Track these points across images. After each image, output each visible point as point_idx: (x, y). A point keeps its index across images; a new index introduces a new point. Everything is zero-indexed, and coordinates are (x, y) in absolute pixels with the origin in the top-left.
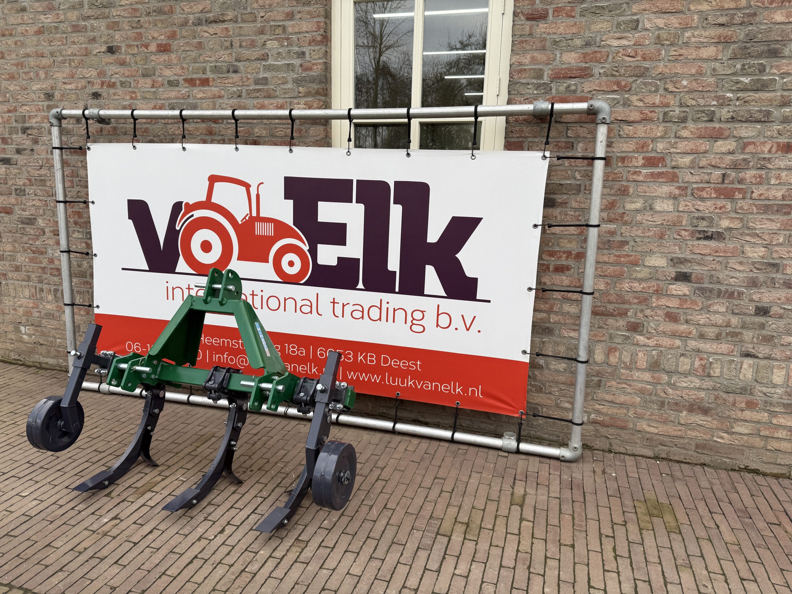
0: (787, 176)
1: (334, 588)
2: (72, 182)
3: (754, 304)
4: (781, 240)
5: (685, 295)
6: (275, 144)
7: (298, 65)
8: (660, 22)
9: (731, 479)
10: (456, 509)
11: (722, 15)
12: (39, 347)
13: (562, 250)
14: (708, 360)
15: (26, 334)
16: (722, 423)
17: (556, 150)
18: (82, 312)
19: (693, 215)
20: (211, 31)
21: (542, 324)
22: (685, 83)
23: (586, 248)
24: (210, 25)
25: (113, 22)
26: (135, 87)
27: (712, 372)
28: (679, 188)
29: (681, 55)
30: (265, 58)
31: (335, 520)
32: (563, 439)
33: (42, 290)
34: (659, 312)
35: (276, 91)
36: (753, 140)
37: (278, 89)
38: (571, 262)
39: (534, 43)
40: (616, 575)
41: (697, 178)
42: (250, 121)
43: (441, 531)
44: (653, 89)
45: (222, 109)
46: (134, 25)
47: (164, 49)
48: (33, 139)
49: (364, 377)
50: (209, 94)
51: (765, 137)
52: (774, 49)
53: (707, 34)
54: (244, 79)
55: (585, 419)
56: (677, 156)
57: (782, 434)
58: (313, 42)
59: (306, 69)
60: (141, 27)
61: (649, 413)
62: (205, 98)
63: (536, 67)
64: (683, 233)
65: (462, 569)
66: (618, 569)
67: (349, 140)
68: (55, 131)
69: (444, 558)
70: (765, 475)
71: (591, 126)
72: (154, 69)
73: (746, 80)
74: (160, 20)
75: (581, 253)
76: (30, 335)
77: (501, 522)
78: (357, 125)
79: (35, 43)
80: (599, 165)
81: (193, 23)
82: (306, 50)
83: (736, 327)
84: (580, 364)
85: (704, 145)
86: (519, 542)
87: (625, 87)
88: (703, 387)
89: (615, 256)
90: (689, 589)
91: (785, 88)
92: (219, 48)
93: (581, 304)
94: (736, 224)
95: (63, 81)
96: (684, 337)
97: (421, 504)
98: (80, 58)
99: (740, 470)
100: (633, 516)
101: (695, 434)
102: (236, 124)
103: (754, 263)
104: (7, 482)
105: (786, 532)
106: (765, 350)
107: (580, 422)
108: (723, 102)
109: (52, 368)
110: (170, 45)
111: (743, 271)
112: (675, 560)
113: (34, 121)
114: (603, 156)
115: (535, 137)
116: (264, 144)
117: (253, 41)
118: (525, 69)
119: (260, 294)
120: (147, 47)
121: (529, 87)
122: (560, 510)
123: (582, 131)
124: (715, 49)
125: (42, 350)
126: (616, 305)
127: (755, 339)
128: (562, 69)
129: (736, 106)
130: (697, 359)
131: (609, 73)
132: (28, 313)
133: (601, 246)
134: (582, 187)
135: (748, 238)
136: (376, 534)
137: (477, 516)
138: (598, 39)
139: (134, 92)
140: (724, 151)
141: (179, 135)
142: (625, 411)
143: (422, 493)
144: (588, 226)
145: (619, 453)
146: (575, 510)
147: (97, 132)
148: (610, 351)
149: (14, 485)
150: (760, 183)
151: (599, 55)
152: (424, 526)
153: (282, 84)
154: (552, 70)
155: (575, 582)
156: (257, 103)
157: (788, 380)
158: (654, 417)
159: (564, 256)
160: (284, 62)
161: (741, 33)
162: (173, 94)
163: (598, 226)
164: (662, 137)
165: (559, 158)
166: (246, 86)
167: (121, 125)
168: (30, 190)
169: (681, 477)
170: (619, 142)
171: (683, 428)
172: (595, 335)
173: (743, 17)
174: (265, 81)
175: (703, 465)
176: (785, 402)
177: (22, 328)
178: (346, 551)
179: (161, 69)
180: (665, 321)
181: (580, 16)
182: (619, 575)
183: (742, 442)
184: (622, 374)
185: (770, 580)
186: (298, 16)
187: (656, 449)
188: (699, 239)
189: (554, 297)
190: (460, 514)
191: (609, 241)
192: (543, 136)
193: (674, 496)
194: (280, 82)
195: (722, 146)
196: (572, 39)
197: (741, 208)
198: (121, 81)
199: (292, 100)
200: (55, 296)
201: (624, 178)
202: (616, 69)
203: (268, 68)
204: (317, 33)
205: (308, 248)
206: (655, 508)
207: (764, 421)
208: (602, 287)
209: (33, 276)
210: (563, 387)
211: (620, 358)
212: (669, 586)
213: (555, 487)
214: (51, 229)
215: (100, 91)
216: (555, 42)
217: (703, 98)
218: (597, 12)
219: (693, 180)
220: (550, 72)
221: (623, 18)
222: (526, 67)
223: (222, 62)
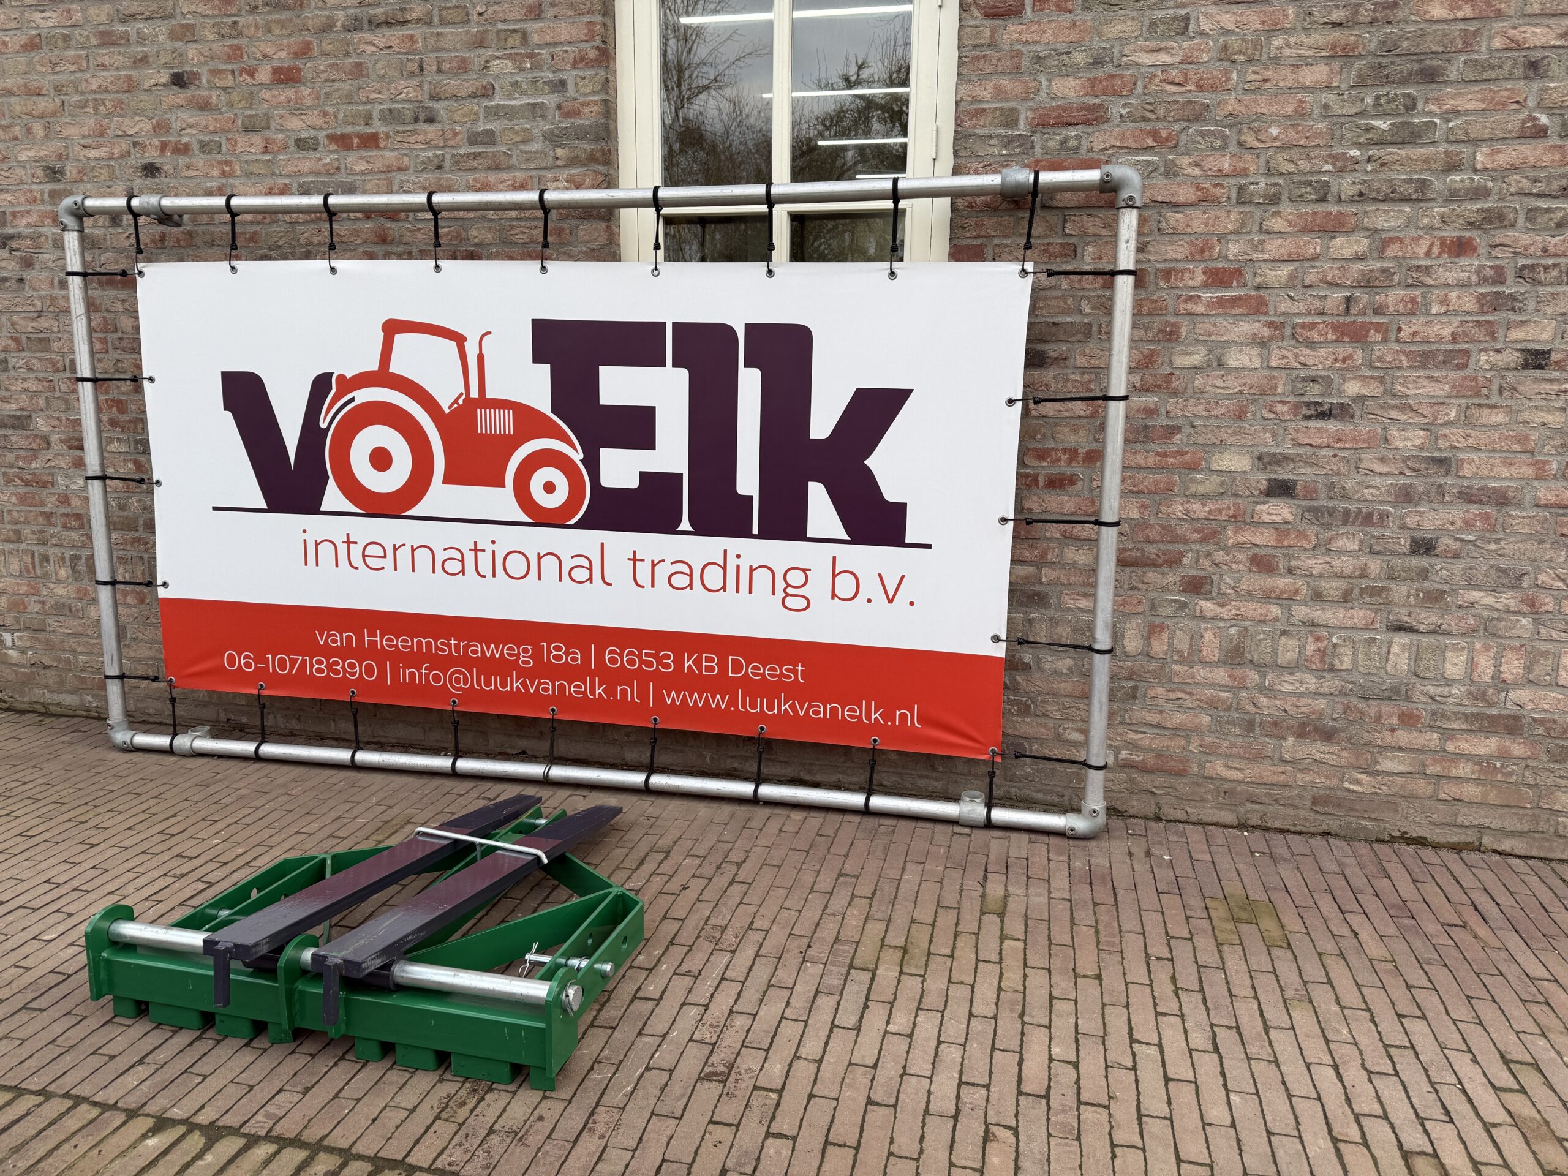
0: (1459, 298)
1: (666, 1065)
2: (104, 341)
3: (1408, 534)
4: (1452, 415)
5: (1285, 522)
6: (511, 258)
7: (553, 106)
8: (1228, 20)
9: (1377, 856)
10: (882, 926)
11: (1337, 7)
12: (42, 672)
13: (1061, 446)
14: (1329, 640)
15: (14, 647)
16: (1358, 755)
17: (1045, 259)
18: (130, 600)
19: (1295, 373)
20: (381, 41)
21: (1027, 588)
22: (1274, 131)
23: (1104, 442)
24: (378, 30)
25: (183, 26)
26: (228, 153)
27: (1337, 662)
28: (1270, 324)
29: (1265, 81)
30: (487, 92)
31: (658, 952)
32: (1071, 799)
33: (45, 559)
34: (1239, 556)
35: (510, 156)
36: (1397, 235)
37: (515, 152)
38: (1078, 470)
39: (999, 60)
40: (1178, 1019)
41: (1301, 305)
42: (461, 214)
43: (856, 963)
44: (1219, 143)
45: (405, 192)
46: (226, 31)
47: (286, 77)
48: (22, 258)
49: (695, 700)
50: (379, 165)
51: (1418, 228)
52: (1430, 67)
53: (1311, 41)
54: (449, 135)
55: (1111, 760)
56: (1263, 265)
57: (1464, 769)
58: (580, 61)
59: (569, 114)
60: (240, 34)
61: (1226, 744)
62: (370, 172)
63: (1005, 105)
64: (1279, 408)
65: (901, 1022)
66: (1181, 1009)
67: (657, 247)
68: (71, 240)
69: (866, 1006)
70: (1436, 846)
71: (1109, 213)
72: (268, 118)
73: (1383, 125)
74: (278, 22)
75: (1094, 451)
76: (23, 650)
77: (965, 945)
78: (669, 221)
79: (22, 67)
80: (1124, 285)
81: (343, 26)
82: (569, 76)
83: (1378, 578)
84: (1097, 656)
85: (1312, 245)
86: (1001, 975)
87: (1167, 140)
88: (1322, 690)
89: (1158, 454)
90: (1307, 1036)
91: (1452, 138)
92: (397, 74)
93: (1097, 546)
94: (1373, 389)
95: (82, 142)
96: (1286, 599)
97: (816, 919)
98: (116, 96)
99: (1393, 840)
100: (1205, 924)
101: (1313, 777)
102: (436, 220)
103: (1406, 459)
104: (10, 918)
105: (1476, 937)
106: (1429, 617)
107: (1102, 764)
108: (1345, 166)
109: (70, 713)
110: (299, 70)
111: (1386, 475)
112: (1282, 990)
113: (24, 222)
114: (1131, 268)
115: (1006, 236)
116: (488, 258)
117: (464, 61)
118: (984, 110)
119: (489, 548)
120: (251, 73)
121: (992, 142)
122: (1072, 919)
123: (1092, 224)
124: (1327, 68)
125: (51, 677)
126: (1161, 546)
127: (1411, 599)
128: (1052, 109)
129: (1366, 172)
130: (1310, 640)
131: (1137, 115)
132: (17, 606)
133: (1131, 438)
134: (1095, 329)
135: (1394, 414)
136: (738, 971)
137: (921, 936)
138: (1116, 51)
139: (227, 163)
140: (1347, 256)
141: (320, 244)
142: (1183, 742)
143: (816, 902)
144: (1107, 398)
145: (1175, 821)
146: (1101, 918)
147: (153, 242)
148: (1152, 631)
149: (26, 923)
150: (1413, 313)
151: (1118, 82)
152: (824, 956)
153: (523, 142)
154: (1034, 110)
155: (1105, 1034)
156: (475, 180)
157: (1472, 671)
158: (1235, 751)
159: (1064, 457)
160: (525, 100)
161: (1371, 41)
162: (306, 166)
163: (1125, 398)
164: (1236, 232)
165: (1051, 274)
166: (452, 147)
167: (203, 228)
168: (17, 360)
169: (1288, 856)
170: (1158, 242)
171: (1289, 768)
172: (1124, 603)
173: (1374, 11)
174: (489, 137)
175: (1326, 834)
176: (1469, 710)
177: (7, 637)
178: (684, 1004)
179: (282, 117)
180: (1251, 571)
181: (1083, 9)
182: (1183, 1021)
183: (1395, 789)
184: (1176, 674)
185: (1448, 1014)
186: (551, 12)
187: (1242, 810)
188: (1307, 418)
189: (1048, 535)
190: (890, 934)
191: (1146, 427)
192: (1021, 235)
193: (1274, 888)
194: (518, 139)
195: (1346, 246)
196: (1068, 53)
197: (1381, 359)
198: (200, 141)
199: (542, 173)
200: (73, 569)
201: (1171, 309)
202: (1150, 107)
203: (494, 113)
204: (588, 45)
205: (581, 456)
206: (1244, 909)
207: (1433, 747)
208: (1135, 513)
209: (26, 531)
210: (1067, 702)
211: (1170, 644)
212: (1272, 1033)
213: (1060, 881)
214: (63, 436)
215: (158, 161)
216: (1038, 59)
217: (1308, 158)
218: (1114, 2)
219: (1295, 308)
220: (1030, 115)
221: (1158, 14)
222: (986, 106)
223: (403, 101)
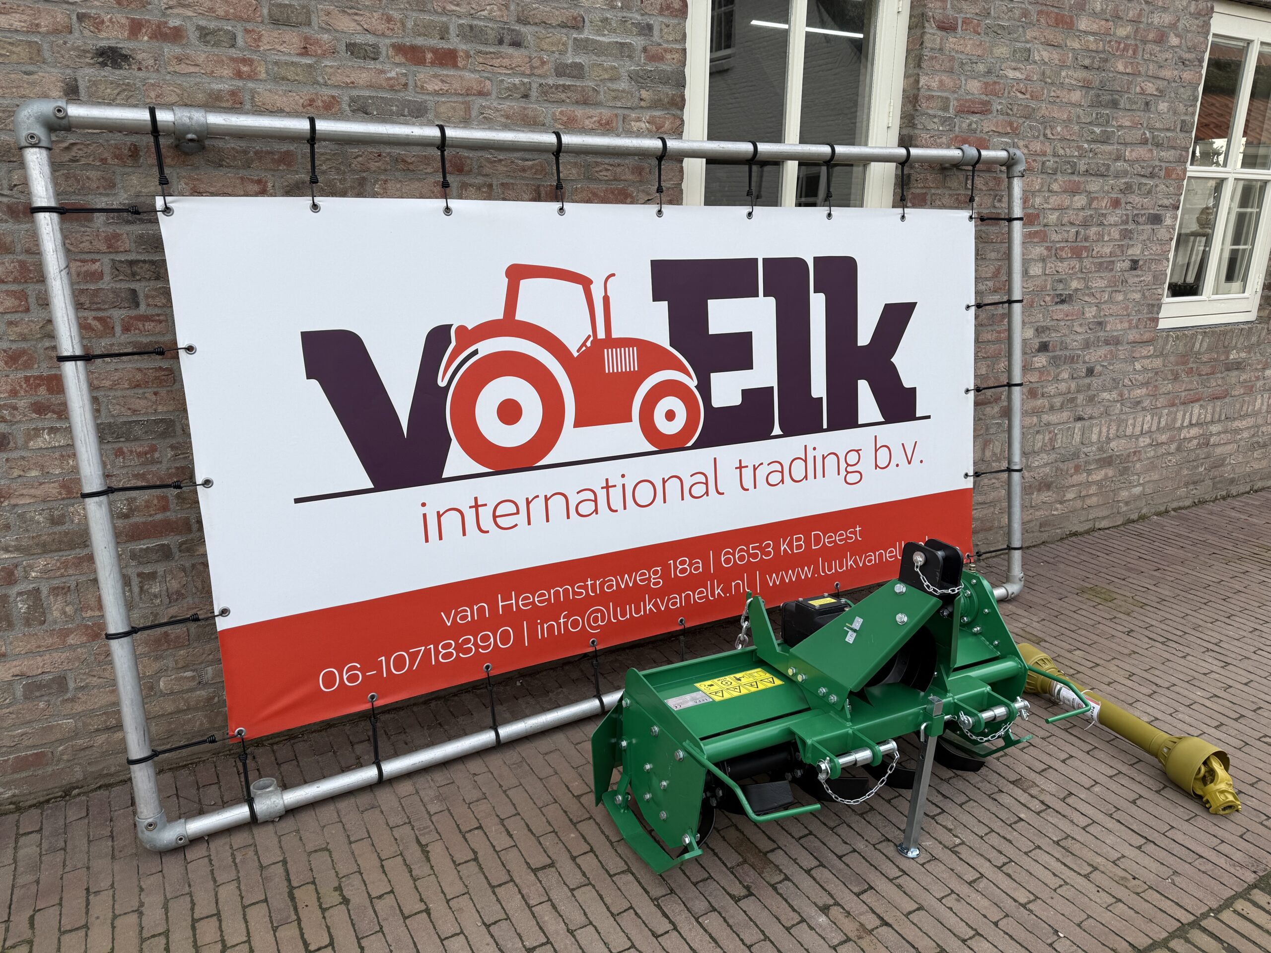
0: (1114, 232)
2: (22, 296)
3: (1085, 366)
4: (1106, 297)
5: (1043, 367)
7: (640, 48)
8: (1045, 54)
11: (1087, 56)
14: (1054, 432)
16: (1058, 494)
19: (1054, 277)
22: (1059, 129)
26: (247, 48)
27: (1055, 444)
28: (1047, 248)
29: (1058, 97)
30: (577, 24)
35: (598, 92)
36: (1097, 195)
37: (602, 90)
39: (943, 61)
41: (1060, 236)
44: (1036, 134)
50: (456, 85)
51: (1104, 192)
52: (1115, 99)
53: (1076, 75)
54: (536, 63)
56: (1049, 212)
58: (665, 9)
59: (653, 58)
62: (446, 93)
63: (944, 94)
64: (1048, 299)
68: (44, 161)
71: (988, 175)
72: (308, 11)
73: (1098, 130)
80: (1017, 228)
82: (656, 21)
83: (1074, 392)
84: (1014, 474)
85: (1067, 200)
87: (1016, 129)
88: (1049, 461)
91: (1119, 141)
94: (1081, 285)
96: (1040, 412)
101: (1042, 512)
103: (1088, 324)
106: (1089, 410)
108: (1082, 153)
111: (1081, 333)
114: (1019, 215)
115: (938, 188)
118: (933, 96)
119: (620, 482)
121: (936, 120)
123: (979, 182)
124: (1080, 93)
126: (994, 390)
127: (1084, 402)
128: (966, 101)
129: (1089, 158)
130: (1047, 433)
131: (1004, 111)
135: (1087, 298)
138: (998, 67)
139: (244, 61)
140: (1079, 207)
150: (1098, 240)
151: (997, 87)
153: (611, 80)
154: (958, 100)
156: (561, 113)
157: (1100, 436)
160: (614, 38)
161: (1097, 80)
162: (363, 77)
166: (539, 76)
173: (1100, 62)
174: (577, 71)
176: (1097, 457)
179: (328, 13)
180: (1028, 398)
181: (985, 34)
183: (1069, 508)
184: (993, 468)
188: (1057, 303)
191: (993, 315)
194: (606, 77)
195: (1080, 201)
196: (976, 63)
198: (200, 28)
199: (626, 112)
202: (1010, 107)
203: (582, 46)
205: (696, 382)
207: (1084, 481)
208: (984, 371)
211: (994, 450)
215: (126, 46)
216: (962, 65)
217: (1069, 148)
218: (999, 32)
219: (1057, 239)
220: (955, 102)
221: (1019, 45)
222: (934, 94)
223: (486, 18)
